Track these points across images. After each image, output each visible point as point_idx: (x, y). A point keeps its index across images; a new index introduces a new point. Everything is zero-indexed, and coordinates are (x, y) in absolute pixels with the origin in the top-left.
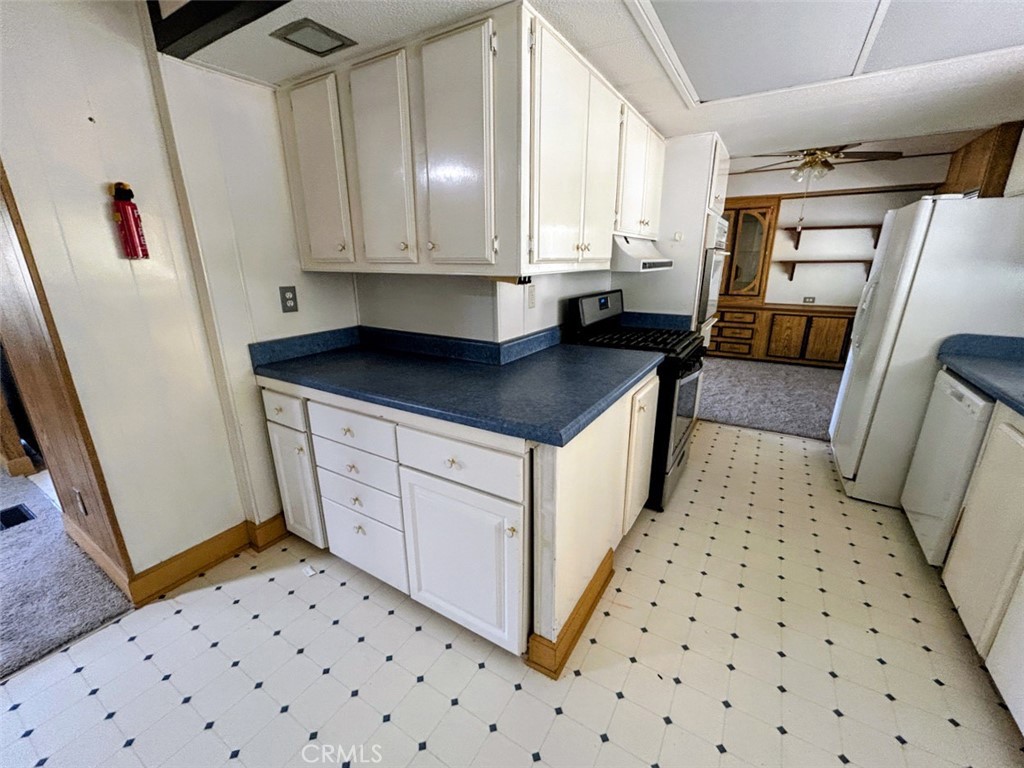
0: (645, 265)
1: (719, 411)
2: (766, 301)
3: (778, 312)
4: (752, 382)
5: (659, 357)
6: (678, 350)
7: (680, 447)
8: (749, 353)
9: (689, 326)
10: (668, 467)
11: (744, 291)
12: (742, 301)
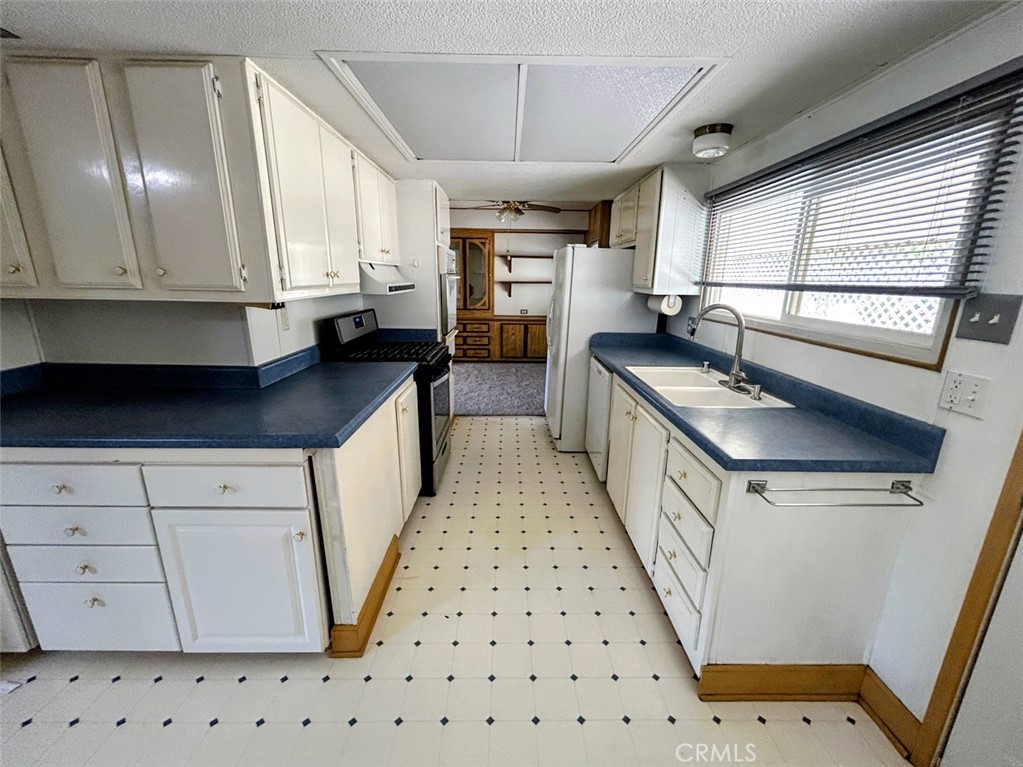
0: (391, 289)
1: (471, 407)
2: (496, 313)
3: (506, 322)
4: (493, 380)
5: (414, 365)
6: (429, 359)
7: (441, 439)
8: (489, 356)
9: (436, 338)
10: (434, 457)
11: (478, 306)
12: (478, 315)
